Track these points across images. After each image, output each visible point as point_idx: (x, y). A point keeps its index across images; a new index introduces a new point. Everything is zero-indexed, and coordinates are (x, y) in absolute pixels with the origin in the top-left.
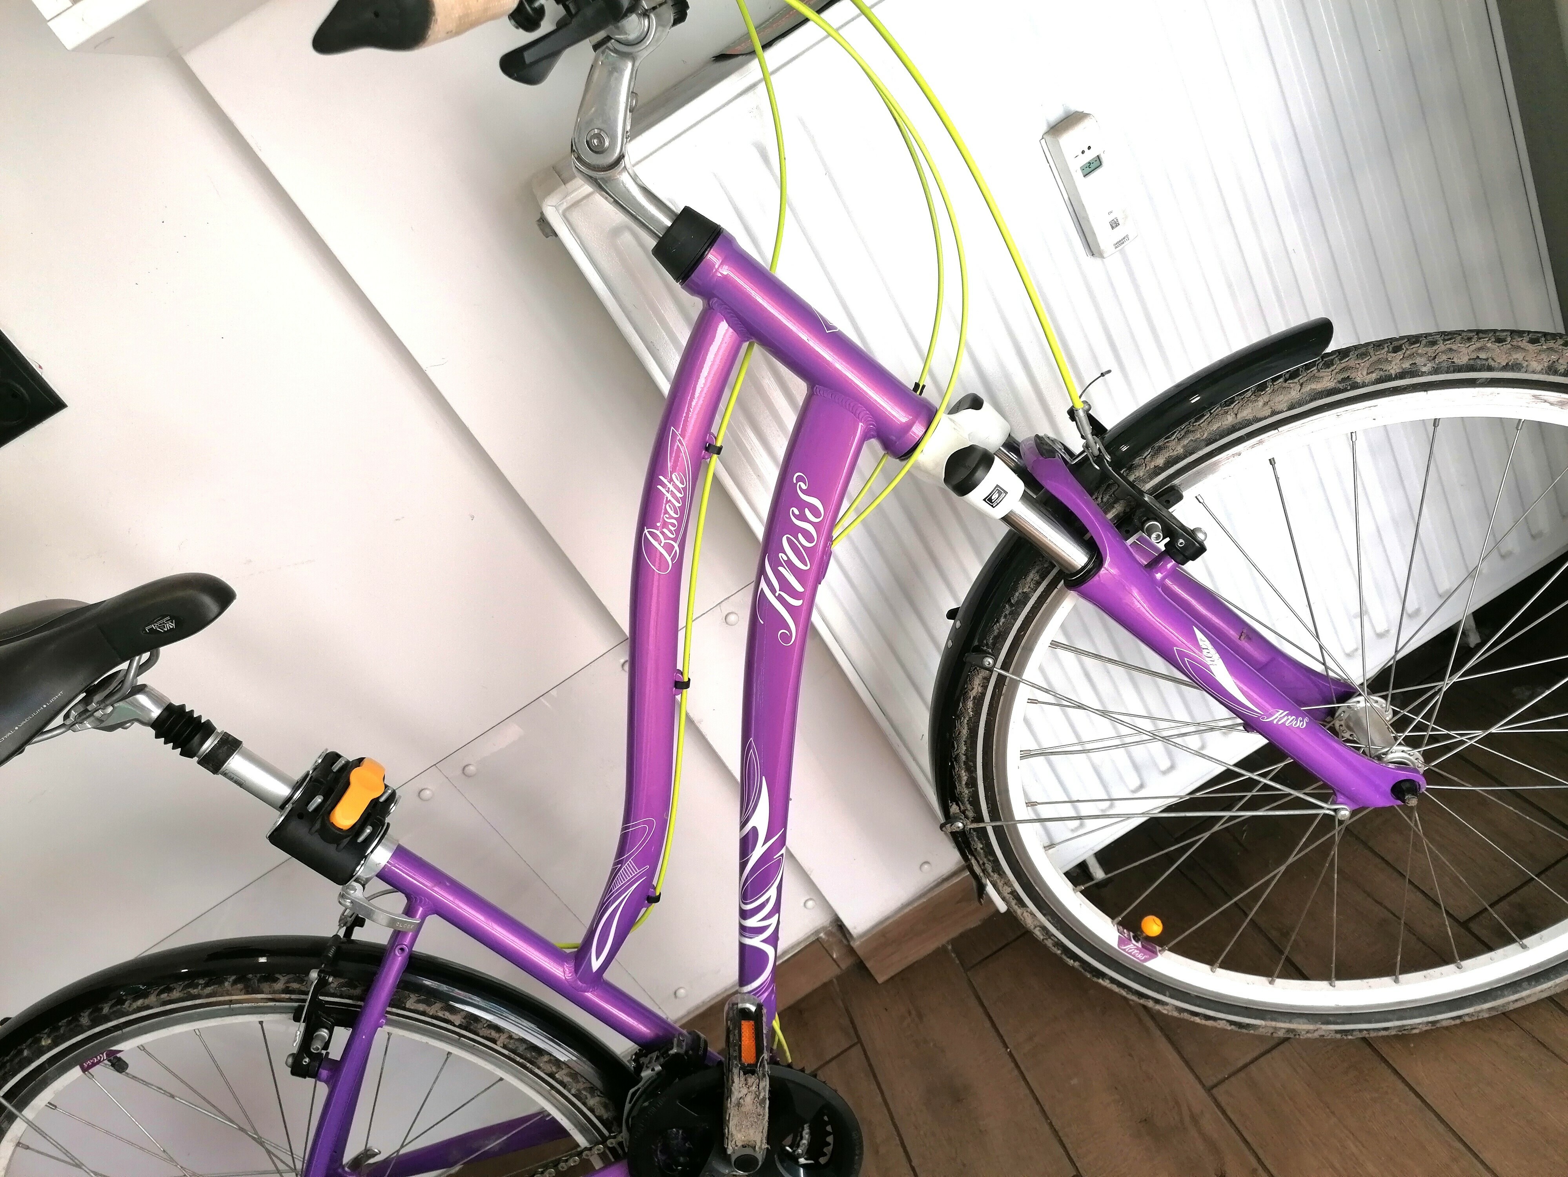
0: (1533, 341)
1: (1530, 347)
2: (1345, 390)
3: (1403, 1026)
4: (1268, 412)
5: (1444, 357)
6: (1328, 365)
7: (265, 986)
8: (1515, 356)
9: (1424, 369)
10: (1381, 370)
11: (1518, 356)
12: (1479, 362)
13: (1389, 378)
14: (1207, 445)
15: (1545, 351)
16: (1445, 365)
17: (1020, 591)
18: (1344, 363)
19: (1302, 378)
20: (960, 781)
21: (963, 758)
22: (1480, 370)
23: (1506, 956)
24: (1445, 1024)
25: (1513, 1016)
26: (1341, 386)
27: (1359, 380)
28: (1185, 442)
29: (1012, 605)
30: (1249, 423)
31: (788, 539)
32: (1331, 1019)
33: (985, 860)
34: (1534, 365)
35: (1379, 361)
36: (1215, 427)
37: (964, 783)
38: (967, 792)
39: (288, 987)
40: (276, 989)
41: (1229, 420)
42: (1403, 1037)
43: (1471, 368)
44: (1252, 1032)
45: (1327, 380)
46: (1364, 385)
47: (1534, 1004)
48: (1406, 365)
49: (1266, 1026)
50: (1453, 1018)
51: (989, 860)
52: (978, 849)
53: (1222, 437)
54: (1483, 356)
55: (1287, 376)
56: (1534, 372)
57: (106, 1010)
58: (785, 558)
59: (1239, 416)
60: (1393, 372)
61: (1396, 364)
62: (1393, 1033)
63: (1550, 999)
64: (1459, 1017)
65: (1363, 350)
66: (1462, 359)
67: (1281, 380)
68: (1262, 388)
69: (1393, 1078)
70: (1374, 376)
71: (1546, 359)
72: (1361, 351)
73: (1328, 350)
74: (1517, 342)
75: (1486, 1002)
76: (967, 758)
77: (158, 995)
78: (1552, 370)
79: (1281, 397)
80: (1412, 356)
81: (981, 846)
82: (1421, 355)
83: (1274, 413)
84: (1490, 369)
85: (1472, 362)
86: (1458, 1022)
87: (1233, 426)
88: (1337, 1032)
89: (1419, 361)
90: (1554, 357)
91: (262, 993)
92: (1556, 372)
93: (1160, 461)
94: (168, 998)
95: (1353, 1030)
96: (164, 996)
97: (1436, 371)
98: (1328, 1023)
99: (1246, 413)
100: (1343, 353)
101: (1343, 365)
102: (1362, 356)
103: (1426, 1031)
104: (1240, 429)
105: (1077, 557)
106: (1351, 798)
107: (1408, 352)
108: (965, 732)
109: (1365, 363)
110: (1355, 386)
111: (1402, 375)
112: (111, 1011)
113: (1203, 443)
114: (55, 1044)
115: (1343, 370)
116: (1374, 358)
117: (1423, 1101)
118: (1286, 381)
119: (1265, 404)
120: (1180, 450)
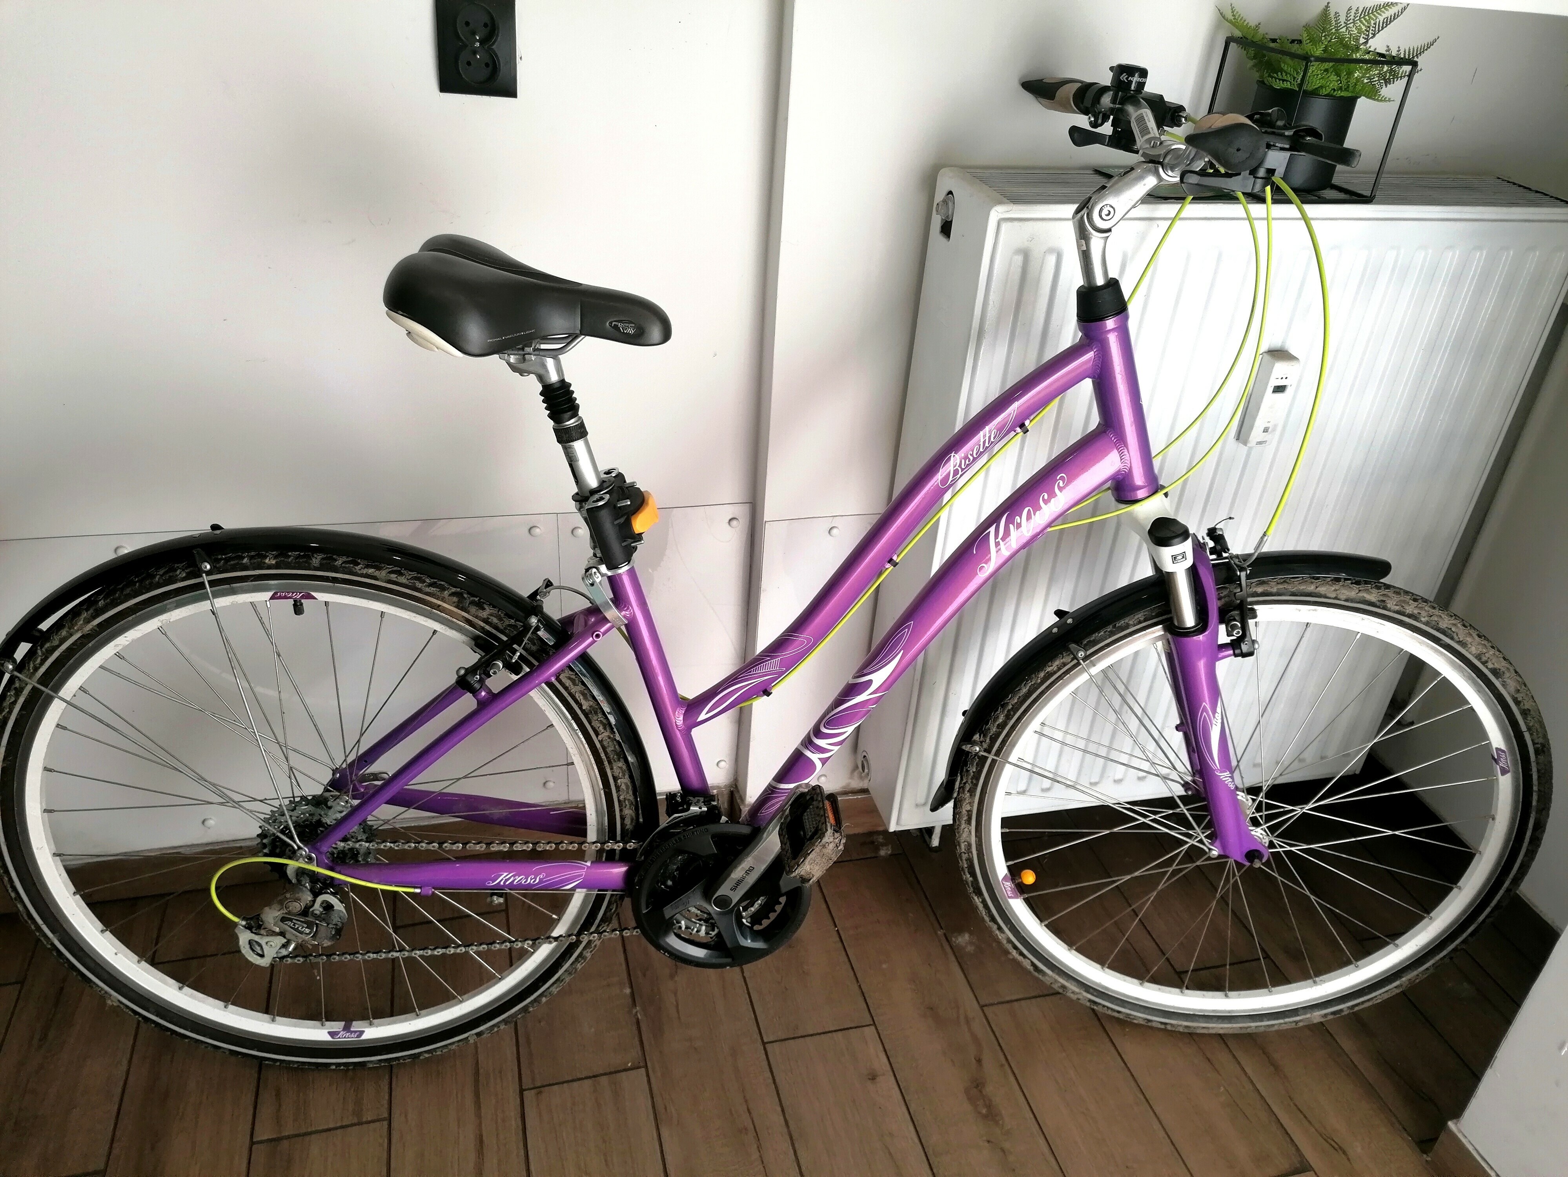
0: (1479, 636)
1: (1476, 637)
2: (1379, 607)
3: (1131, 1015)
4: (1333, 595)
5: (1436, 619)
6: (1378, 588)
7: (473, 609)
8: (1468, 639)
9: (1423, 619)
10: (1403, 606)
11: (1469, 639)
12: (1449, 631)
13: (1403, 614)
14: (1290, 595)
15: (1482, 644)
16: (1434, 623)
17: (1126, 621)
18: (1386, 592)
19: (1361, 587)
20: (995, 721)
21: (1010, 707)
22: (1447, 636)
23: (1213, 997)
24: (1154, 1024)
25: (1195, 1037)
26: (1378, 603)
27: (1389, 606)
28: (1281, 586)
29: (1114, 626)
30: (1320, 596)
31: (1029, 510)
32: (1091, 990)
33: (970, 781)
34: (1473, 649)
35: (1404, 601)
36: (1302, 587)
37: (997, 723)
38: (994, 730)
39: (489, 618)
40: (480, 615)
41: (1311, 588)
42: (1125, 1023)
43: (1443, 632)
44: (1040, 976)
45: (1373, 596)
46: (1389, 610)
47: (1210, 1035)
48: (1416, 612)
49: (1051, 977)
50: (1162, 1023)
51: (972, 782)
52: (971, 771)
53: (1301, 595)
54: (1453, 629)
55: (1354, 581)
56: (1470, 653)
57: (339, 563)
58: (1019, 521)
59: (1318, 589)
60: (1408, 611)
61: (1410, 609)
62: (1121, 1016)
63: (1220, 1036)
64: (1166, 1024)
65: (1398, 590)
66: (1443, 625)
67: (1350, 582)
68: (1338, 580)
69: (1110, 1044)
70: (1397, 608)
71: (1482, 649)
72: (1398, 591)
73: (1381, 581)
74: (1472, 631)
75: (1186, 1021)
76: (1012, 708)
77: (390, 572)
78: (1479, 657)
79: (1345, 592)
80: (1421, 608)
81: (974, 770)
82: (1425, 610)
83: (1336, 598)
84: (1452, 639)
85: (1446, 629)
86: (1163, 1027)
87: (1311, 593)
88: (1090, 1001)
89: (1423, 613)
90: (1484, 651)
91: (468, 612)
92: (1479, 659)
93: (1260, 590)
94: (395, 579)
95: (1100, 1004)
96: (393, 577)
97: (1427, 624)
98: (1088, 992)
99: (1322, 590)
100: (1387, 587)
101: (1385, 593)
102: (1398, 593)
103: (1141, 1025)
104: (1313, 596)
105: (1189, 619)
106: (1224, 847)
107: (1420, 605)
108: (1024, 690)
109: (1396, 598)
110: (1385, 608)
111: (1410, 616)
112: (343, 565)
113: (1290, 593)
114: (277, 566)
115: (1384, 595)
116: (1402, 598)
117: (1125, 1064)
118: (1352, 583)
119: (1336, 590)
120: (1274, 590)
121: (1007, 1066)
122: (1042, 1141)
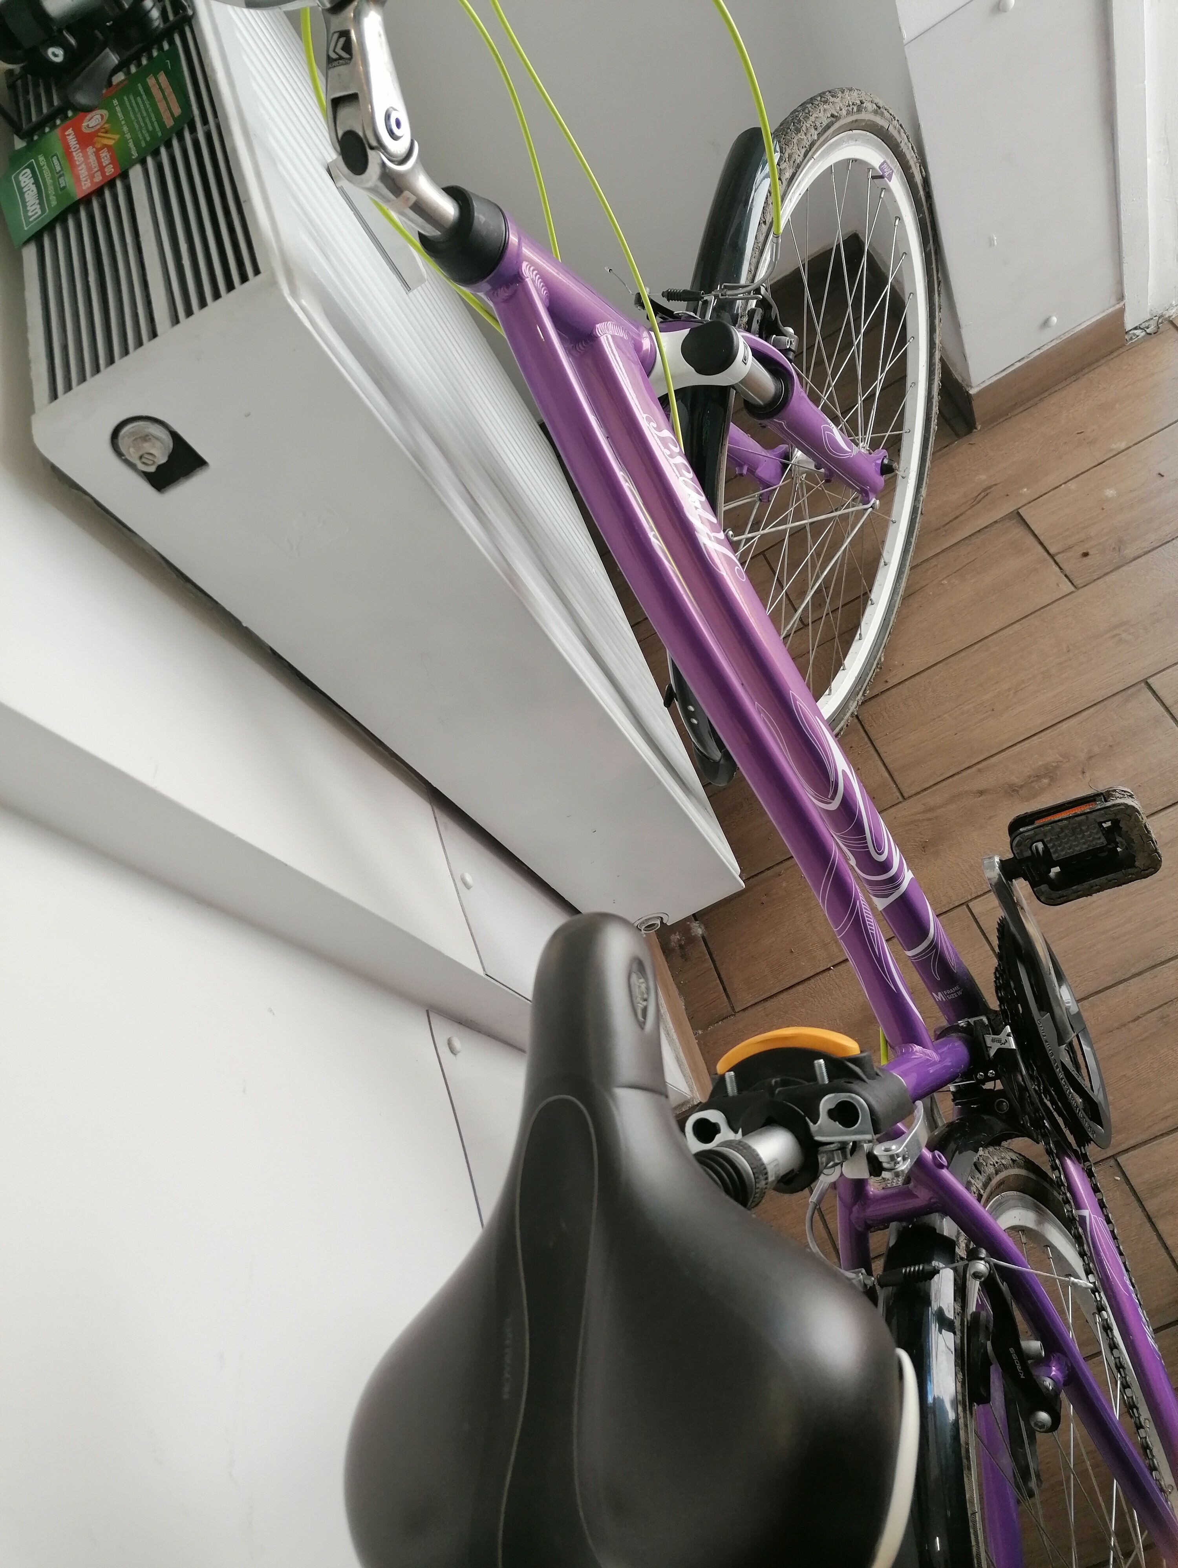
121: (979, 766)
122: (1065, 725)
